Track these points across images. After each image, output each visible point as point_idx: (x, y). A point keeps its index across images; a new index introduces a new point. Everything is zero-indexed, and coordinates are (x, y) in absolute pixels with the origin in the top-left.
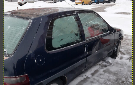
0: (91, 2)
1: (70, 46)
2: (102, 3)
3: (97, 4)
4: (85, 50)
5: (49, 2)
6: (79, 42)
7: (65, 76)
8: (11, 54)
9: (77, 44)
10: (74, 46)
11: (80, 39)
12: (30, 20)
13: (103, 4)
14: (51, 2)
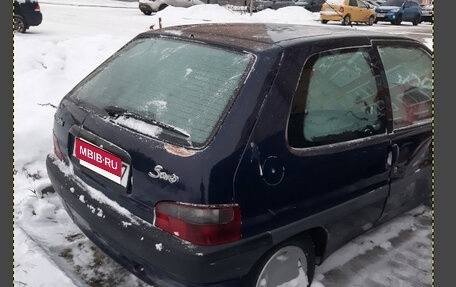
0: (372, 16)
1: (349, 142)
2: (411, 23)
3: (393, 24)
4: (389, 162)
5: (236, 7)
6: (376, 132)
7: (326, 230)
8: (203, 144)
9: (369, 138)
10: (361, 142)
11: (378, 125)
12: (250, 55)
13: (415, 27)
14: (242, 8)
